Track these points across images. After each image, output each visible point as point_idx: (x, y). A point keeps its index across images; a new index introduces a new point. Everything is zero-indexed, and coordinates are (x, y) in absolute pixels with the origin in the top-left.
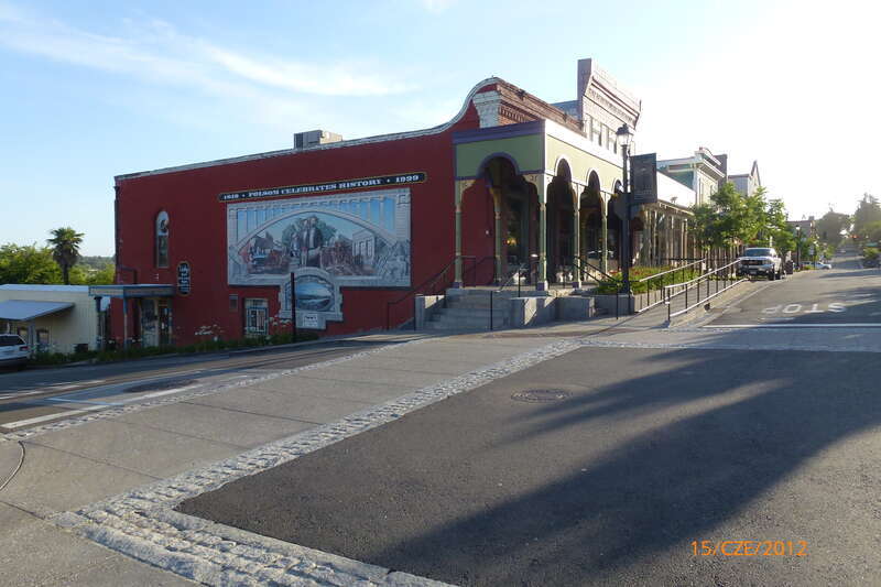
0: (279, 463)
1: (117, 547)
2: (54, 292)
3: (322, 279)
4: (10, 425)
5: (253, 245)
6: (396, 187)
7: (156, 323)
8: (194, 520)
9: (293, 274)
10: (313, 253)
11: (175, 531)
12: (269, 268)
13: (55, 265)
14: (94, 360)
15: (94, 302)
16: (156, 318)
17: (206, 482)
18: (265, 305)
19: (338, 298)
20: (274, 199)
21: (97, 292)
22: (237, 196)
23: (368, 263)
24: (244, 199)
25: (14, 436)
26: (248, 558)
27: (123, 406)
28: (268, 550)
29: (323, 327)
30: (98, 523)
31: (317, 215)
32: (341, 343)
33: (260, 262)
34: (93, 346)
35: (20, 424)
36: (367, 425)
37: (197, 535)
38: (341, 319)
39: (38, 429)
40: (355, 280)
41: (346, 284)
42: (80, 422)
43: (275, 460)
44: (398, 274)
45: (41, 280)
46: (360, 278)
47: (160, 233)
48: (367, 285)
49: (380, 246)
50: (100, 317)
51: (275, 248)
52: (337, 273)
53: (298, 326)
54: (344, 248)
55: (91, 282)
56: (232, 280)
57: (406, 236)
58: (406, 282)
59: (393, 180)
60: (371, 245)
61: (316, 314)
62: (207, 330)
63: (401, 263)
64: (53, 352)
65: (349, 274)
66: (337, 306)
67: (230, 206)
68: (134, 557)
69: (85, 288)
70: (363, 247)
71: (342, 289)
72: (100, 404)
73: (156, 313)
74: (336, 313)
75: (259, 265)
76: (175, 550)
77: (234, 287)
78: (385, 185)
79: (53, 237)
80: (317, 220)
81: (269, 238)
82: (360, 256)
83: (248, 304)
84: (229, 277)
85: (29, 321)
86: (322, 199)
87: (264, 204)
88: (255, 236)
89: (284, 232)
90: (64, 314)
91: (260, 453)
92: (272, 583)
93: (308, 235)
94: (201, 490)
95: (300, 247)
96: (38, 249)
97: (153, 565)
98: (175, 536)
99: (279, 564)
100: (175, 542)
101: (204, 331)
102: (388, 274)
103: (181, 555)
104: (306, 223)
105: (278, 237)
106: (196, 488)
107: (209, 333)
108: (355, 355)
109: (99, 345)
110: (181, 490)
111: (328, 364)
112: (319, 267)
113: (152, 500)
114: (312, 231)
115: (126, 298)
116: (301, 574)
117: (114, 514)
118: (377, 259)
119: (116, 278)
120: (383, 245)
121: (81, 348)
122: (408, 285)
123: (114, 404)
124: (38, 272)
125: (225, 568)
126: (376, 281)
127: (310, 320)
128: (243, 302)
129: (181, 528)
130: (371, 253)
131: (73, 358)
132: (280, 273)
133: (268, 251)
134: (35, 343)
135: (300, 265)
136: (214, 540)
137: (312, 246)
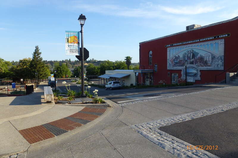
0: (186, 120)
1: (145, 136)
2: (126, 71)
3: (194, 68)
4: (119, 102)
5: (174, 59)
6: (220, 39)
7: (149, 79)
8: (164, 133)
9: (186, 66)
10: (192, 60)
11: (159, 135)
12: (179, 65)
13: (126, 65)
14: (135, 88)
15: (135, 74)
16: (149, 78)
17: (166, 123)
18: (177, 75)
19: (199, 73)
20: (180, 45)
21: (135, 71)
22: (170, 45)
23: (209, 63)
24: (172, 46)
25: (120, 105)
26: (180, 147)
27: (143, 100)
28: (186, 146)
29: (194, 82)
30: (140, 129)
31: (193, 49)
32: (201, 87)
33: (176, 63)
34: (134, 85)
35: (121, 102)
36: (213, 112)
37: (165, 137)
38: (200, 79)
39: (125, 104)
40: (205, 68)
41: (202, 69)
42: (134, 103)
43: (185, 119)
44: (219, 66)
45: (123, 69)
46: (206, 67)
47: (150, 56)
48: (208, 69)
49: (213, 58)
50: (136, 77)
51: (181, 59)
52: (199, 66)
53: (187, 81)
54: (201, 59)
55: (133, 69)
56: (168, 68)
57: (223, 54)
58: (222, 68)
59: (218, 37)
60: (210, 57)
61: (192, 78)
62: (162, 81)
63: (220, 63)
64: (126, 86)
65: (203, 66)
66: (199, 76)
67: (168, 48)
68: (149, 140)
69: (133, 71)
70: (208, 58)
71: (201, 71)
72: (138, 99)
73: (149, 77)
74: (198, 78)
75: (176, 64)
76: (160, 140)
77: (169, 70)
78: (215, 39)
79: (126, 58)
80: (193, 50)
81: (179, 56)
82: (206, 61)
83: (173, 75)
84: (168, 67)
85: (121, 78)
86: (195, 44)
87: (177, 47)
88: (175, 56)
89: (183, 55)
90: (128, 77)
91: (180, 116)
92: (188, 156)
93: (190, 55)
94: (165, 125)
95: (188, 59)
96: (122, 61)
97: (154, 143)
98: (159, 136)
99: (190, 151)
100: (159, 138)
101: (161, 82)
102: (216, 66)
103: (161, 142)
104: (190, 51)
105: (181, 56)
106: (164, 124)
107: (162, 82)
108: (206, 90)
109: (136, 84)
110: (160, 124)
111: (198, 92)
112: (193, 64)
113: (152, 125)
114: (192, 54)
115: (142, 73)
116: (197, 155)
117: (143, 127)
118: (212, 62)
119: (139, 68)
120: (214, 57)
121: (132, 85)
122: (223, 69)
123: (141, 99)
124: (122, 67)
125: (173, 148)
126: (212, 68)
127: (191, 80)
128: (171, 74)
129: (161, 135)
130: (210, 60)
131: (130, 87)
132: (182, 66)
133: (178, 60)
134: (122, 83)
135: (188, 64)
136: (170, 139)
137: (191, 58)
